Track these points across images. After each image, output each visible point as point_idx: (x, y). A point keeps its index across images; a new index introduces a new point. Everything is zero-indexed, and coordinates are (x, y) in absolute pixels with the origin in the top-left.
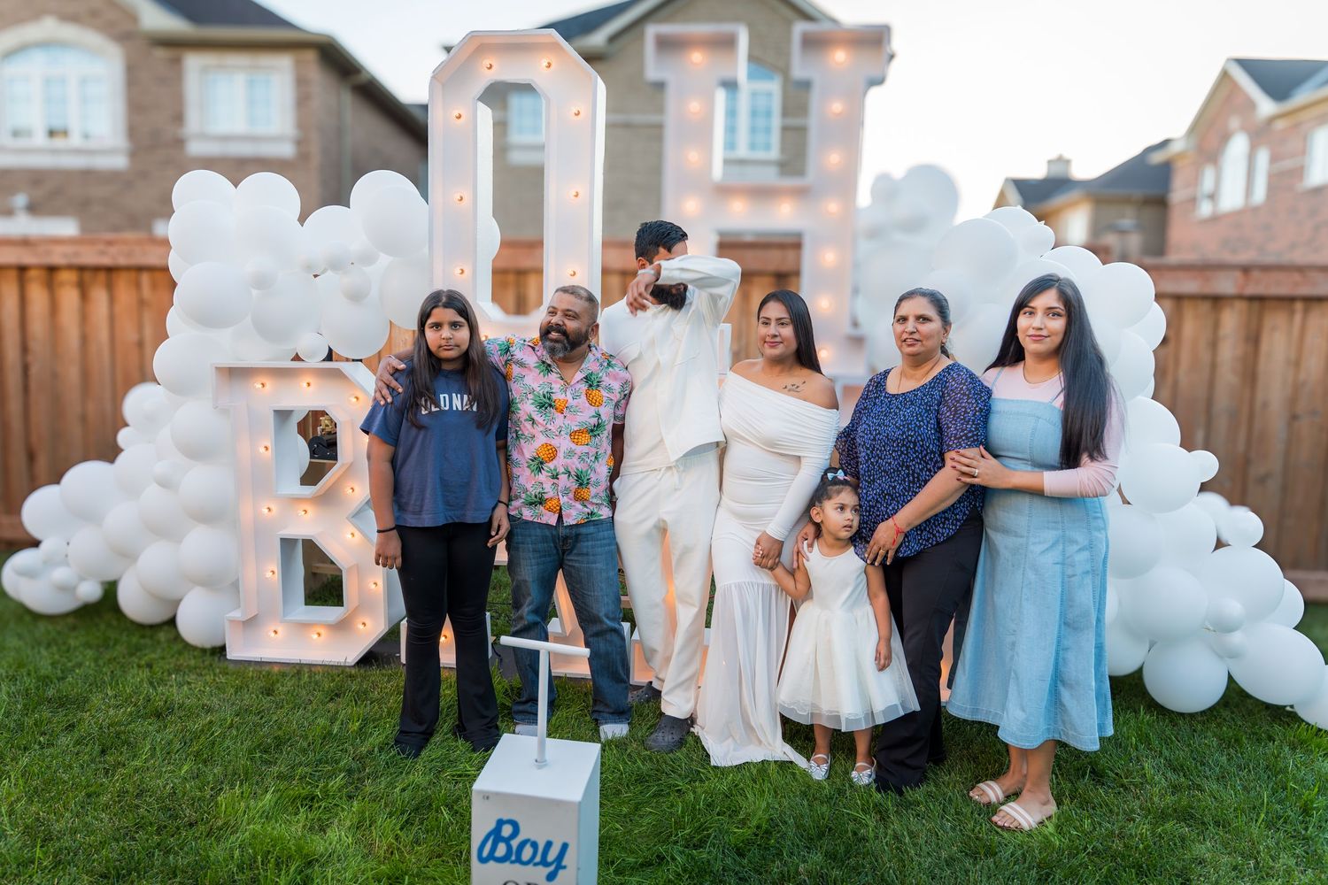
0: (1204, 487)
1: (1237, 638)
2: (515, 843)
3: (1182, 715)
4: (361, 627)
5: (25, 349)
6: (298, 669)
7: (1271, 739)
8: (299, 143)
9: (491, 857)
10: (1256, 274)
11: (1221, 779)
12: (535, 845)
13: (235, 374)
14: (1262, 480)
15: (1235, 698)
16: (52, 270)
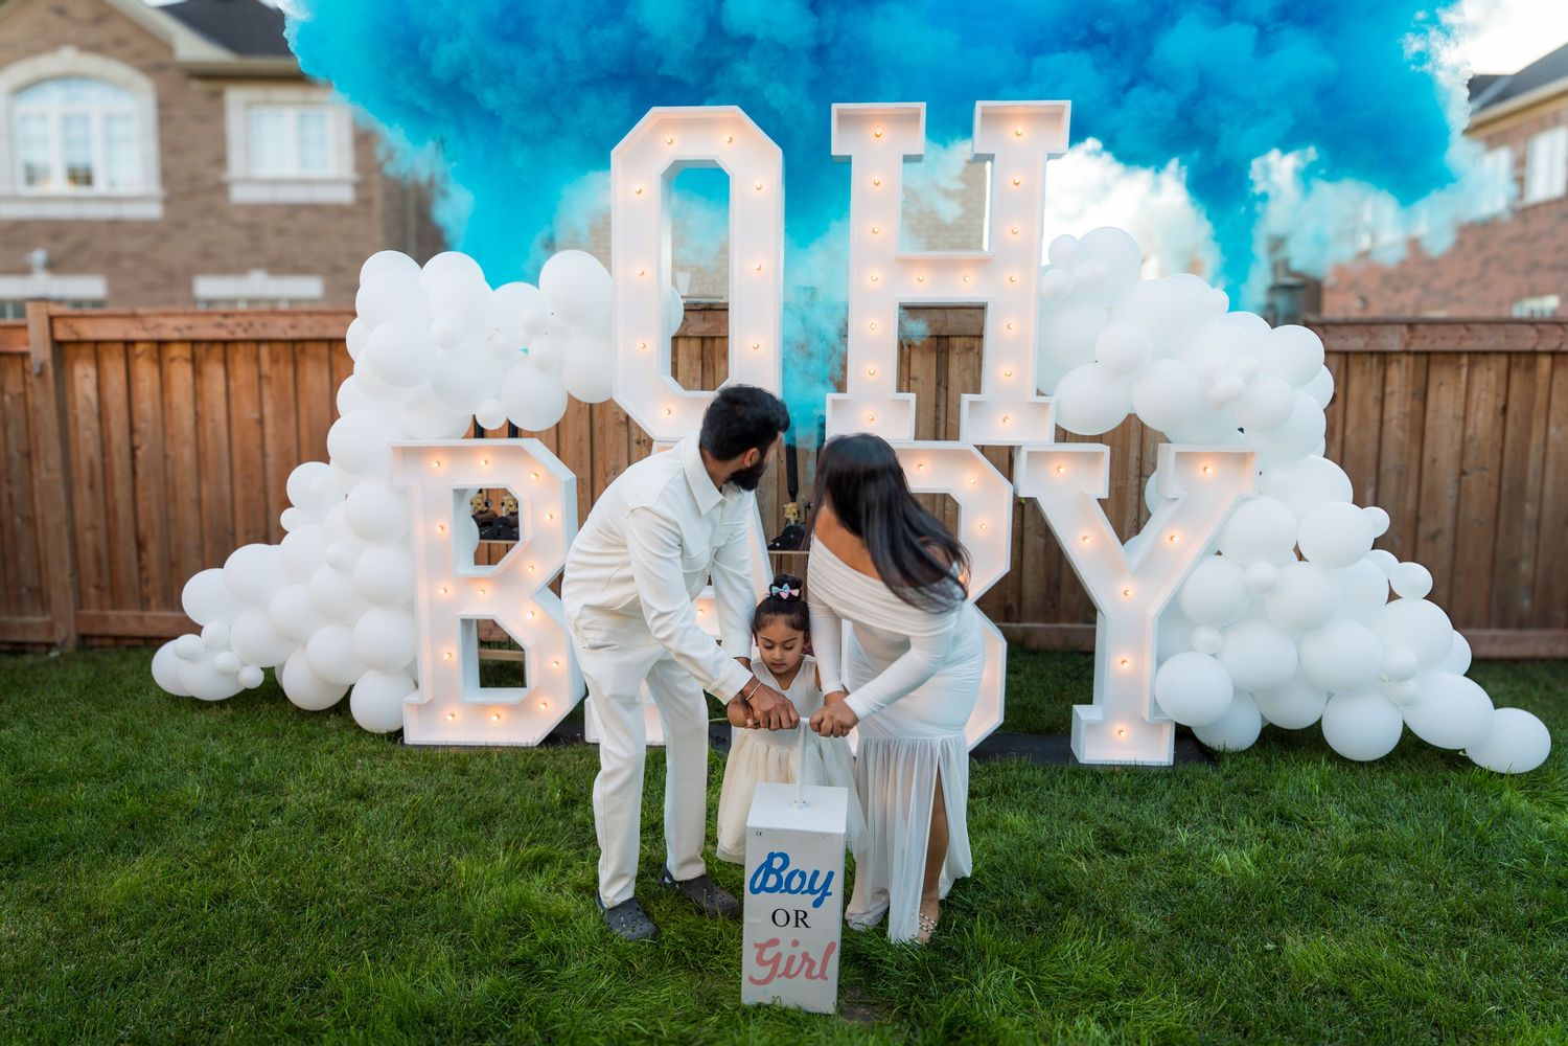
0: (1378, 544)
1: (1411, 686)
2: (784, 874)
3: (1361, 764)
4: (543, 707)
5: (132, 430)
6: (486, 752)
7: (1446, 783)
8: (358, 186)
9: (763, 887)
10: (1421, 328)
11: (1402, 818)
12: (803, 875)
13: (412, 454)
14: (1433, 537)
15: (1411, 748)
16: (162, 344)
